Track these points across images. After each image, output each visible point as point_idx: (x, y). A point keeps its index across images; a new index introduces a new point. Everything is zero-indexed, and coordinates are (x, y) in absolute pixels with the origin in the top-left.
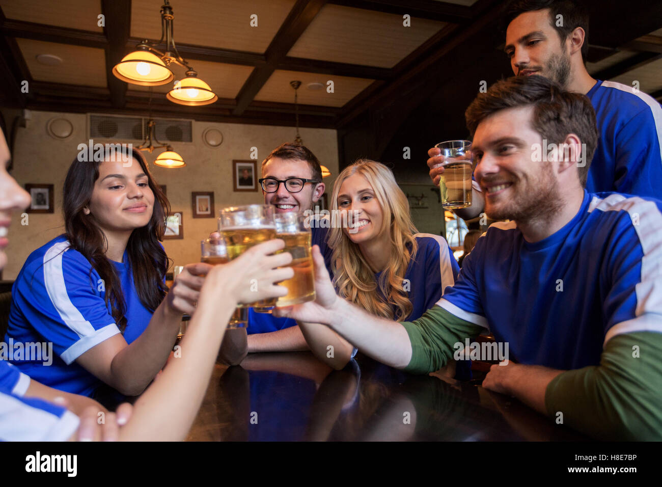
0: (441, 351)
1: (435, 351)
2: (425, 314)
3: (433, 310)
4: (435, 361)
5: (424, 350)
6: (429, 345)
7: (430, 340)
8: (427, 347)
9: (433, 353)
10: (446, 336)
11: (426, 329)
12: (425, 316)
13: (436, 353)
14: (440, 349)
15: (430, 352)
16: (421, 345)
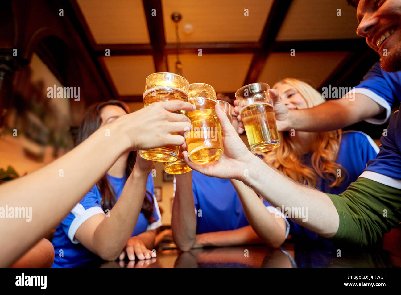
0: (372, 221)
1: (366, 220)
2: (349, 187)
3: (357, 182)
4: (367, 231)
5: (353, 219)
6: (357, 214)
7: (357, 209)
8: (356, 216)
9: (362, 222)
10: (376, 206)
11: (352, 199)
12: (350, 189)
13: (367, 222)
14: (371, 218)
15: (360, 220)
16: (348, 213)
